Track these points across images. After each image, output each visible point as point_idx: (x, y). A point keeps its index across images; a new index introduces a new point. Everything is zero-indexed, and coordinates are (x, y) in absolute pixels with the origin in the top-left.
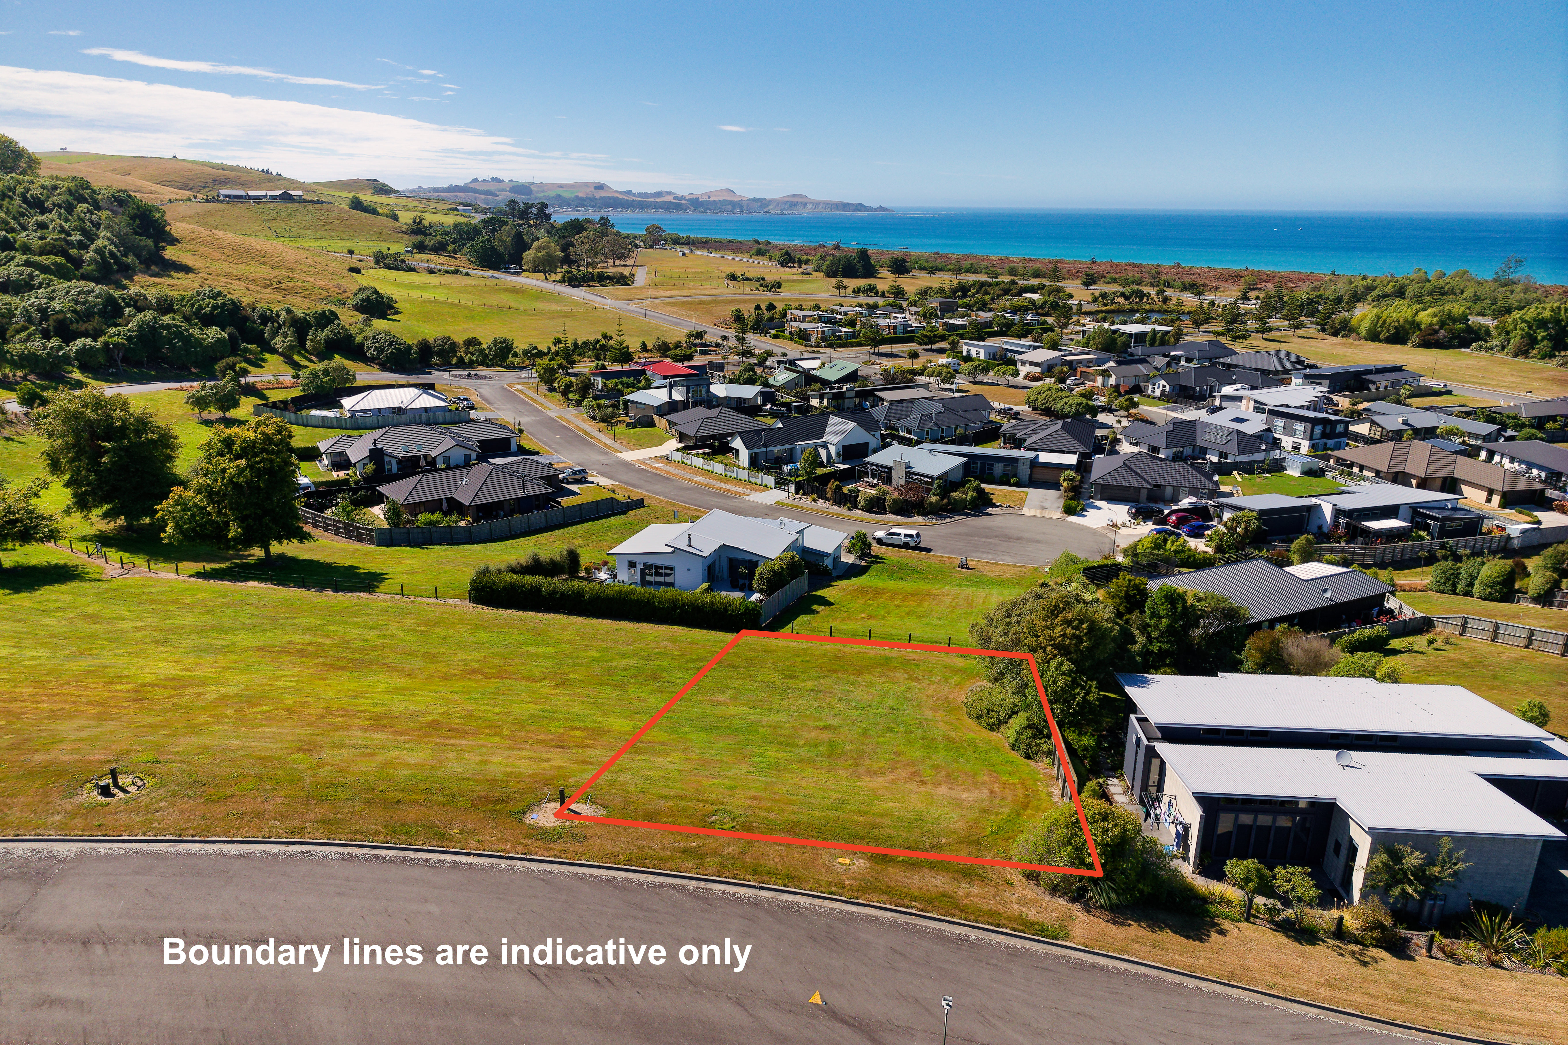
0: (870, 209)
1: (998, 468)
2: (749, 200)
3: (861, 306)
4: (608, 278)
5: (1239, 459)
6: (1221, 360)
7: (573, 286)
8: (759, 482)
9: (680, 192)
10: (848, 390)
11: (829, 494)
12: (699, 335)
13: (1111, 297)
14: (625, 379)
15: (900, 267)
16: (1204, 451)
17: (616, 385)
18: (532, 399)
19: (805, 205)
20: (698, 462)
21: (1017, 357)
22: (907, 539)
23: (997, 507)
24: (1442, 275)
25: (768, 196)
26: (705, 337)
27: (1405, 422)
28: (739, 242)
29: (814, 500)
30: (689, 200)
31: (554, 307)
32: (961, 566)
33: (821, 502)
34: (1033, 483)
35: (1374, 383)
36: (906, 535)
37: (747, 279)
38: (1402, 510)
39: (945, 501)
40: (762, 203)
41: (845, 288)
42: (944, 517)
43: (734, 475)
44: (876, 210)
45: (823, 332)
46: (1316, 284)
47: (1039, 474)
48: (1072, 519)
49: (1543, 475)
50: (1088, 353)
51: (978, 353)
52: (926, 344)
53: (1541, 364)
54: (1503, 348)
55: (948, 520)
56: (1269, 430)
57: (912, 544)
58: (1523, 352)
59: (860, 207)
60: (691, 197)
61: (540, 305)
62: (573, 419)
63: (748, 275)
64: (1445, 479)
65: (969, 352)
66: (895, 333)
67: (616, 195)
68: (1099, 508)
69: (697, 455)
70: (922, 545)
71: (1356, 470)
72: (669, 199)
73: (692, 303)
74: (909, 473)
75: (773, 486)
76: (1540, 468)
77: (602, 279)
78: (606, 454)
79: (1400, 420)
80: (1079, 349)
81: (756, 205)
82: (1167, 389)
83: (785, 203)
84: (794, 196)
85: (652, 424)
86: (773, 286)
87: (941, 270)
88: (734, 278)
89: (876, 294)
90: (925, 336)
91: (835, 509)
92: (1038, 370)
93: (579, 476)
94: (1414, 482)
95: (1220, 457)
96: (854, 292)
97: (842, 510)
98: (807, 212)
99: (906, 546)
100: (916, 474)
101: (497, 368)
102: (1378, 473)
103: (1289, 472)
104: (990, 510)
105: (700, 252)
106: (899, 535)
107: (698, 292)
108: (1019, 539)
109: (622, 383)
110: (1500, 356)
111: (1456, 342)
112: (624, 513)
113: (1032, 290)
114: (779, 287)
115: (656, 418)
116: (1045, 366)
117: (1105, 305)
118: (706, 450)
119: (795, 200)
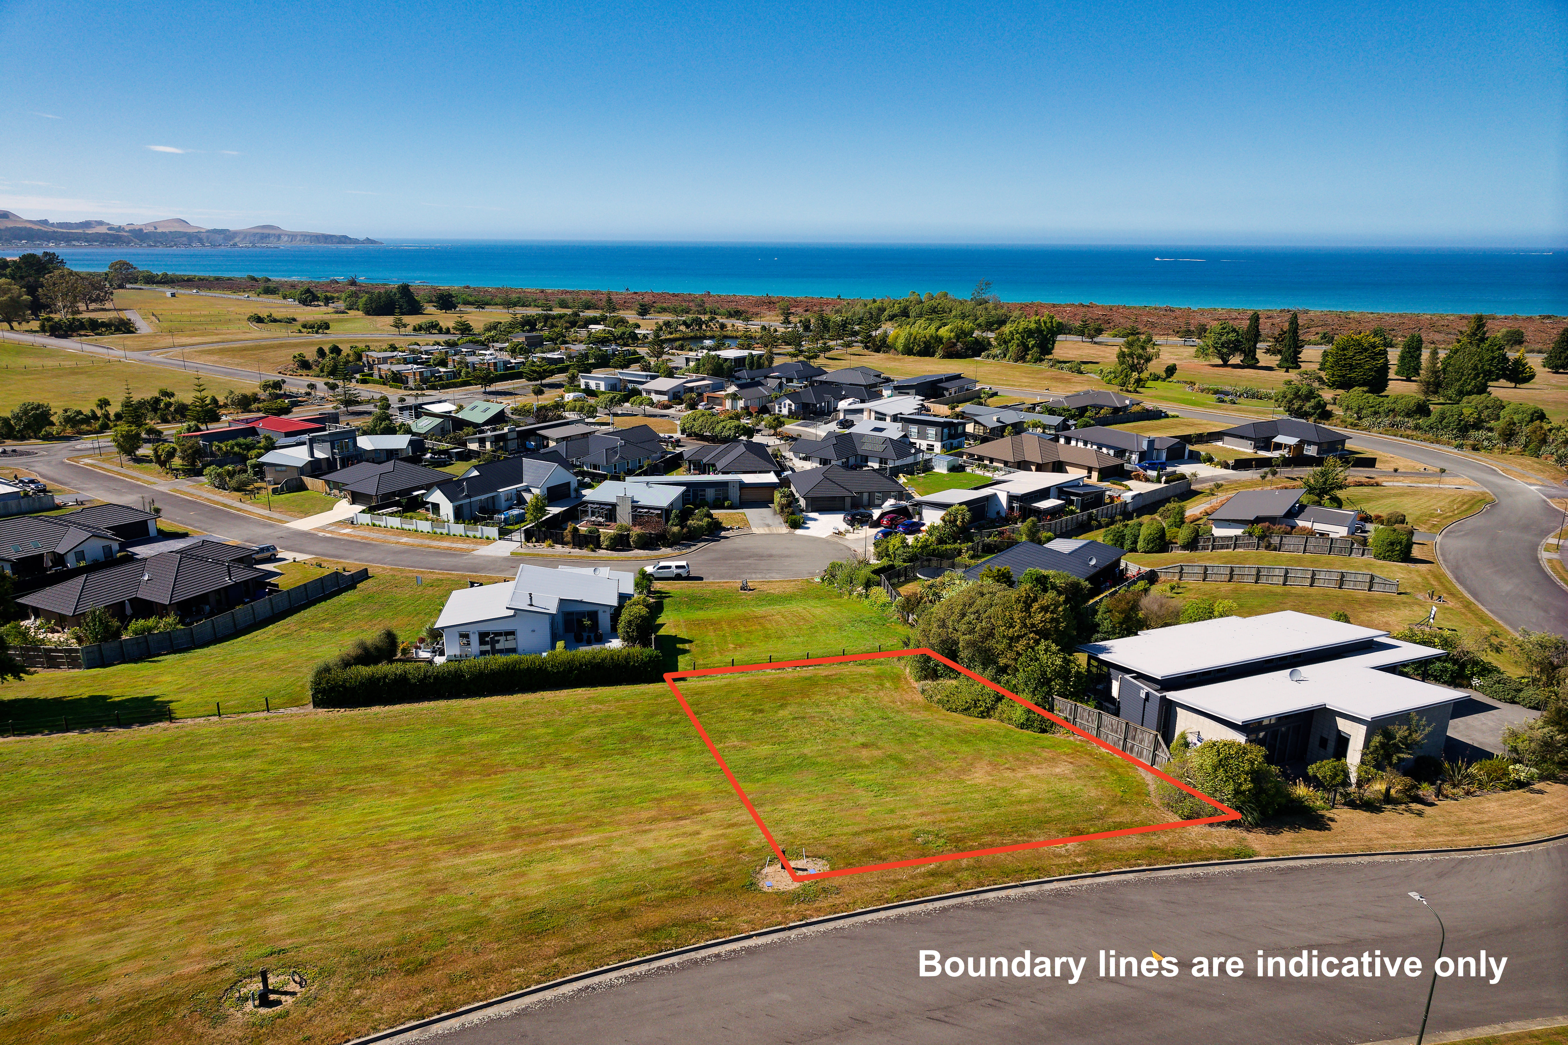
0: (356, 241)
1: (710, 493)
2: (208, 231)
3: (439, 344)
4: (103, 324)
5: (898, 463)
6: (817, 378)
7: (57, 337)
8: (479, 535)
9: (116, 222)
10: (510, 431)
11: (568, 538)
12: (277, 385)
13: (674, 326)
14: (241, 440)
15: (446, 302)
16: (865, 459)
17: (232, 448)
18: (120, 474)
19: (279, 237)
20: (395, 522)
21: (640, 387)
22: (679, 571)
23: (728, 530)
24: (931, 298)
25: (233, 227)
26: (284, 386)
27: (998, 421)
28: (229, 279)
29: (550, 546)
30: (130, 231)
31: (49, 363)
32: (742, 588)
33: (558, 547)
34: (744, 504)
35: (947, 389)
36: (677, 567)
37: (275, 321)
38: (1052, 491)
39: (685, 530)
40: (227, 235)
41: (405, 326)
42: (689, 546)
43: (445, 531)
44: (363, 242)
45: (421, 373)
46: (838, 307)
47: (749, 495)
48: (799, 532)
49: (1112, 452)
50: (703, 379)
51: (598, 385)
52: (535, 379)
53: (1036, 367)
54: (1005, 356)
55: (693, 548)
56: (905, 436)
57: (684, 575)
58: (1021, 358)
59: (344, 239)
60: (131, 228)
61: (29, 362)
62: (193, 491)
63: (276, 315)
64: (1054, 463)
65: (587, 385)
66: (496, 370)
67: (29, 225)
68: (815, 520)
69: (392, 514)
70: (692, 574)
71: (987, 462)
72: (103, 230)
73: (232, 350)
74: (636, 507)
75: (497, 536)
76: (1109, 447)
77: (95, 327)
78: (271, 526)
79: (995, 419)
80: (694, 376)
81: (219, 238)
82: (793, 407)
83: (255, 235)
84: (264, 227)
85: (303, 487)
86: (320, 327)
87: (488, 304)
88: (259, 320)
89: (440, 331)
90: (534, 372)
91: (576, 551)
92: (665, 398)
93: (267, 554)
94: (1033, 468)
95: (881, 463)
96: (415, 329)
97: (585, 552)
98: (284, 244)
99: (678, 577)
100: (643, 508)
101: (33, 441)
102: (1006, 463)
103: (936, 470)
104: (723, 533)
105: (188, 291)
106: (669, 567)
107: (230, 337)
108: (771, 556)
109: (239, 445)
110: (1004, 362)
111: (970, 352)
112: (353, 587)
113: (595, 321)
114: (328, 327)
115: (308, 481)
116: (671, 394)
117: (671, 333)
118: (395, 509)
119: (266, 231)
